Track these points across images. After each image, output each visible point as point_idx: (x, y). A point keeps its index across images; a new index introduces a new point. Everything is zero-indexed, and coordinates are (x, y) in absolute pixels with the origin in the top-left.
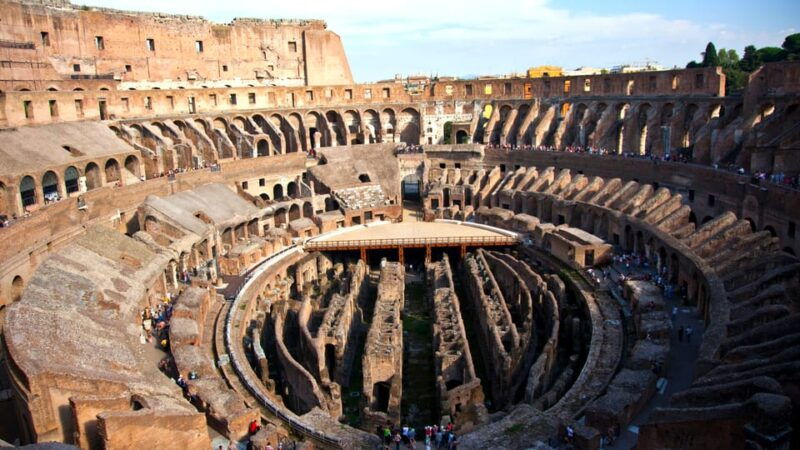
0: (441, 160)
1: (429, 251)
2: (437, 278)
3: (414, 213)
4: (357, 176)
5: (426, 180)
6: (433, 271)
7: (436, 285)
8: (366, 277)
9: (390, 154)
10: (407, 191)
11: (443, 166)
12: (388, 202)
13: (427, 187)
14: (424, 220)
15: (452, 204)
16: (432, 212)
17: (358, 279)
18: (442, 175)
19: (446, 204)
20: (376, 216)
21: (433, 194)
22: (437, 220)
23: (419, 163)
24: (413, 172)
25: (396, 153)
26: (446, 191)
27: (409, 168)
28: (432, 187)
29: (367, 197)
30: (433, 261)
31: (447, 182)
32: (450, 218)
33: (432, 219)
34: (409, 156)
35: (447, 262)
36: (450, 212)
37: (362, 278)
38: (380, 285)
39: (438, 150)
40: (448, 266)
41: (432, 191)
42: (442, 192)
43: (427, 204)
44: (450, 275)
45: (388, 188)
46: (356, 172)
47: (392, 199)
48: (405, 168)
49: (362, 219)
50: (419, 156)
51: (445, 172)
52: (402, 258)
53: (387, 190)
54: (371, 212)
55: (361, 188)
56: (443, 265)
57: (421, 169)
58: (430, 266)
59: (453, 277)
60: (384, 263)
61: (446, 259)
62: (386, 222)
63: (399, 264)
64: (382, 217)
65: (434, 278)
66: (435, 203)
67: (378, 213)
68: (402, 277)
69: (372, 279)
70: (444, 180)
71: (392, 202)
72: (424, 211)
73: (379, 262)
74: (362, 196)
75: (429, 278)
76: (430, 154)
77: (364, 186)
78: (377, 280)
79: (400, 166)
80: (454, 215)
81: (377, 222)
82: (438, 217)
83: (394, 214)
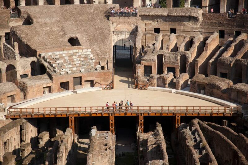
0: (155, 24)
1: (141, 120)
2: (150, 149)
3: (126, 79)
4: (67, 39)
5: (139, 46)
6: (146, 141)
7: (149, 156)
8: (74, 145)
9: (102, 17)
10: (119, 57)
11: (157, 31)
12: (98, 67)
13: (140, 53)
14: (136, 87)
15: (166, 71)
16: (145, 79)
17: (66, 149)
18: (156, 40)
19: (160, 71)
20: (86, 81)
21: (146, 60)
22: (149, 88)
23: (133, 27)
24: (126, 36)
25: (108, 15)
26: (160, 57)
27: (121, 32)
28: (146, 53)
29: (77, 61)
30: (146, 131)
31: (162, 48)
32: (165, 87)
33: (144, 87)
34: (122, 19)
35: (161, 133)
36: (164, 80)
37: (70, 148)
38: (90, 156)
39: (153, 13)
40: (162, 136)
41: (146, 57)
42: (156, 58)
43: (140, 70)
44: (164, 146)
45: (99, 52)
46: (65, 34)
47: (102, 65)
48: (117, 32)
49: (71, 85)
50: (132, 19)
51: (160, 37)
52: (112, 128)
53: (97, 54)
54: (80, 78)
55: (71, 52)
56: (156, 135)
57: (134, 33)
58: (142, 136)
59: (167, 148)
60: (94, 132)
61: (160, 128)
62: (96, 89)
63: (110, 133)
64: (92, 83)
65: (147, 148)
66: (148, 70)
67: (89, 79)
68: (113, 147)
69: (80, 148)
70: (158, 45)
71: (103, 68)
72: (136, 78)
73: (89, 131)
74: (72, 60)
75: (141, 149)
76: (144, 17)
77: (74, 50)
78: (86, 150)
79: (112, 30)
80: (168, 82)
81: (86, 88)
82: (151, 85)
83: (105, 80)
